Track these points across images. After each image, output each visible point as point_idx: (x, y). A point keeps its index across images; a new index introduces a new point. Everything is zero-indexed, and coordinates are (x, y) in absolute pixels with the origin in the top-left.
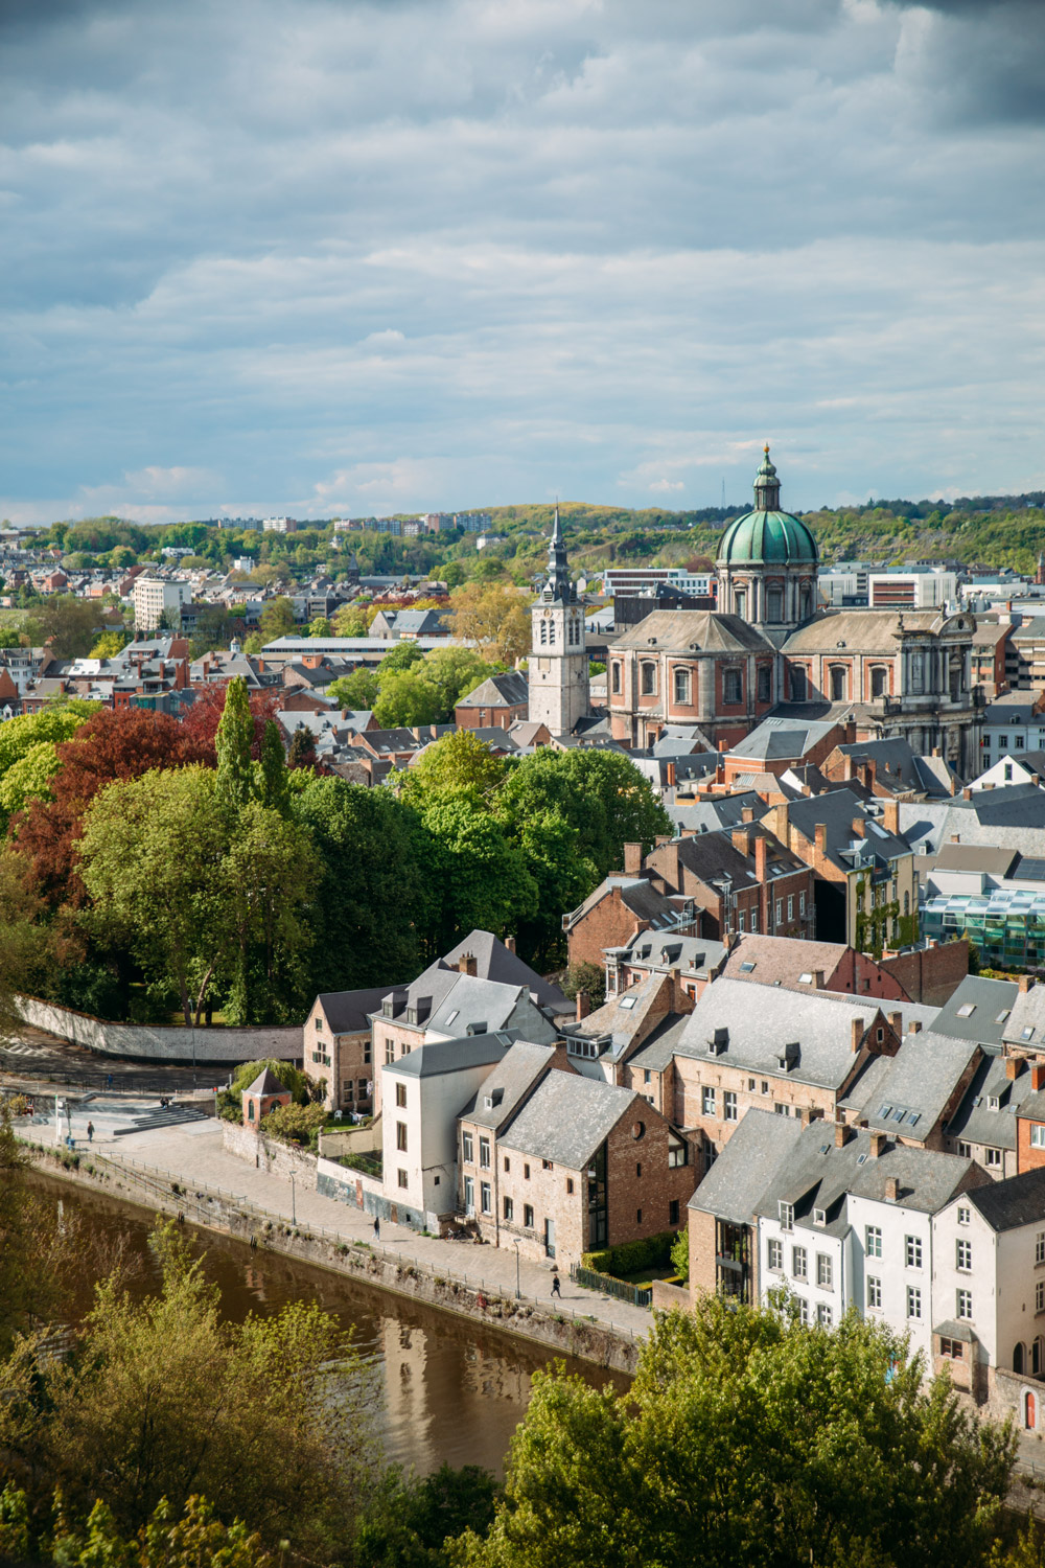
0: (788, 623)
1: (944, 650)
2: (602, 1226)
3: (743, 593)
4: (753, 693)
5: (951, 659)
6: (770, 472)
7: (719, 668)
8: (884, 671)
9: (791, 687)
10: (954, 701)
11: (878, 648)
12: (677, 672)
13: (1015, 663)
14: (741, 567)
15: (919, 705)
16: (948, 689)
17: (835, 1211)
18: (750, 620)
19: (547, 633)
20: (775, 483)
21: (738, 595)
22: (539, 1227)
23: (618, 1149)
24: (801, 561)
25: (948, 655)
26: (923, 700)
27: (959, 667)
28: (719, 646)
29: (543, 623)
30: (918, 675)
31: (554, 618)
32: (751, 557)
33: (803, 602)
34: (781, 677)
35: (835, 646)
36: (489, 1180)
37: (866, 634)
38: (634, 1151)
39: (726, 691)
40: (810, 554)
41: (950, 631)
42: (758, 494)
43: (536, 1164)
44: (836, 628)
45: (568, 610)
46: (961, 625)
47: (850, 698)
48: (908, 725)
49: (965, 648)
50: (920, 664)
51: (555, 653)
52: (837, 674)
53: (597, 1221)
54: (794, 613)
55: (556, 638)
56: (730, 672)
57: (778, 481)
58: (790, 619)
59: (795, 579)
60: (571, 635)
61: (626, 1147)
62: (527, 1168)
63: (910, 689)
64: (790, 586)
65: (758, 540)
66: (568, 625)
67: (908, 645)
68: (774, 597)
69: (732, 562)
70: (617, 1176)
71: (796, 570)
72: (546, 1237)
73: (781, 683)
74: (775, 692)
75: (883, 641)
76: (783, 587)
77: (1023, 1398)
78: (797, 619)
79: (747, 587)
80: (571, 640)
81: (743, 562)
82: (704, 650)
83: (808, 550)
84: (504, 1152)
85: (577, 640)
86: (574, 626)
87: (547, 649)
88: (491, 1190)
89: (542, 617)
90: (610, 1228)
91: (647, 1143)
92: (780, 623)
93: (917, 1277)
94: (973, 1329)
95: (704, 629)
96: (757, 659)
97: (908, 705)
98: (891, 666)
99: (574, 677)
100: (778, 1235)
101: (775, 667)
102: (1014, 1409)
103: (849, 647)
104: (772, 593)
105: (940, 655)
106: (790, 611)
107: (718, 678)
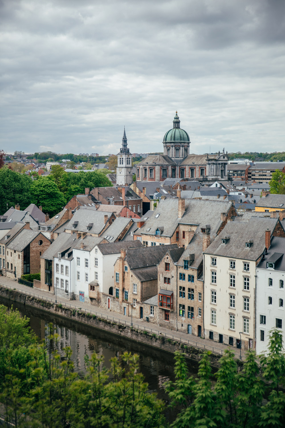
0: (181, 158)
1: (219, 164)
2: (28, 268)
3: (169, 150)
4: (170, 175)
5: (221, 167)
6: (178, 118)
7: (161, 168)
8: (204, 169)
9: (181, 174)
10: (222, 177)
11: (202, 164)
12: (150, 169)
13: (251, 175)
14: (169, 143)
15: (212, 179)
16: (220, 174)
17: (70, 254)
18: (171, 157)
19: (121, 161)
20: (178, 121)
21: (168, 150)
22: (13, 270)
23: (33, 247)
24: (184, 141)
25: (220, 165)
26: (214, 177)
27: (223, 169)
28: (161, 163)
29: (120, 159)
30: (212, 171)
31: (123, 157)
32: (171, 140)
33: (185, 152)
34: (178, 172)
35: (192, 163)
36: (5, 258)
37: (199, 160)
38: (39, 248)
39: (163, 175)
40: (187, 140)
41: (221, 159)
42: (174, 124)
43: (13, 252)
44: (193, 159)
45: (127, 156)
46: (224, 157)
47: (195, 177)
48: (209, 184)
49: (225, 164)
50: (213, 168)
51: (123, 167)
52: (192, 170)
53: (27, 267)
54: (182, 155)
55: (123, 163)
56: (163, 170)
57: (179, 120)
58: (181, 157)
59: (183, 146)
60: (127, 162)
61: (36, 247)
62: (11, 253)
63: (210, 174)
64: (181, 148)
65: (173, 136)
66: (126, 160)
67: (210, 163)
68: (177, 151)
69: (166, 141)
70: (33, 255)
71: (183, 144)
72: (15, 272)
73: (178, 173)
74: (177, 176)
75: (204, 162)
76: (180, 148)
77: (107, 300)
78: (183, 157)
79: (170, 148)
80: (127, 163)
81: (169, 141)
82: (157, 163)
83: (187, 139)
84: (8, 250)
85: (129, 164)
86: (128, 160)
87: (121, 166)
88: (5, 261)
89: (120, 157)
90: (30, 269)
91: (43, 246)
92: (179, 158)
93: (87, 270)
94: (98, 283)
95: (158, 158)
96: (171, 167)
97: (209, 179)
98: (205, 168)
99: (128, 173)
100: (58, 263)
101: (177, 169)
102: (106, 303)
103: (195, 164)
104: (177, 150)
105: (218, 165)
106: (181, 154)
107: (160, 171)
